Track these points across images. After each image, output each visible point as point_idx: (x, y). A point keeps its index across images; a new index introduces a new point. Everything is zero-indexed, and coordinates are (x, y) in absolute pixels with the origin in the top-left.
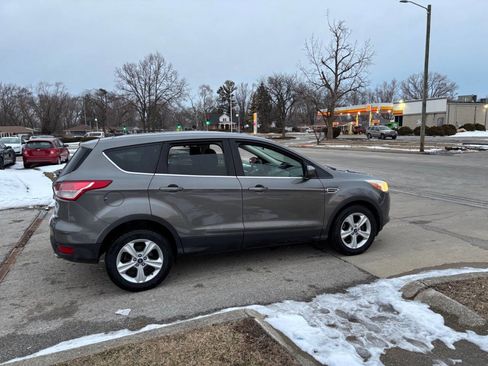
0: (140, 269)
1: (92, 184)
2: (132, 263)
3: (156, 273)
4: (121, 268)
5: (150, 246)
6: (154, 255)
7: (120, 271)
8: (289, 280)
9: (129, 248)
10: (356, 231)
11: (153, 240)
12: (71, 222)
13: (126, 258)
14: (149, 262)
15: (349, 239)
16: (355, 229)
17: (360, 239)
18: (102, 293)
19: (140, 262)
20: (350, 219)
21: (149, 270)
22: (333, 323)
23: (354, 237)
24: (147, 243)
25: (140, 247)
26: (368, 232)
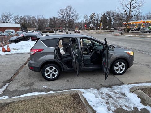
0: (51, 75)
1: (38, 50)
2: (49, 73)
3: (56, 76)
4: (46, 74)
5: (54, 68)
6: (55, 71)
7: (45, 75)
8: (95, 82)
9: (48, 69)
10: (120, 68)
11: (55, 67)
12: (33, 61)
13: (47, 71)
14: (53, 73)
15: (117, 70)
16: (120, 67)
17: (121, 70)
18: (41, 80)
19: (51, 73)
20: (118, 64)
21: (53, 75)
22: (103, 97)
23: (119, 69)
24: (53, 68)
25: (51, 69)
26: (124, 68)
